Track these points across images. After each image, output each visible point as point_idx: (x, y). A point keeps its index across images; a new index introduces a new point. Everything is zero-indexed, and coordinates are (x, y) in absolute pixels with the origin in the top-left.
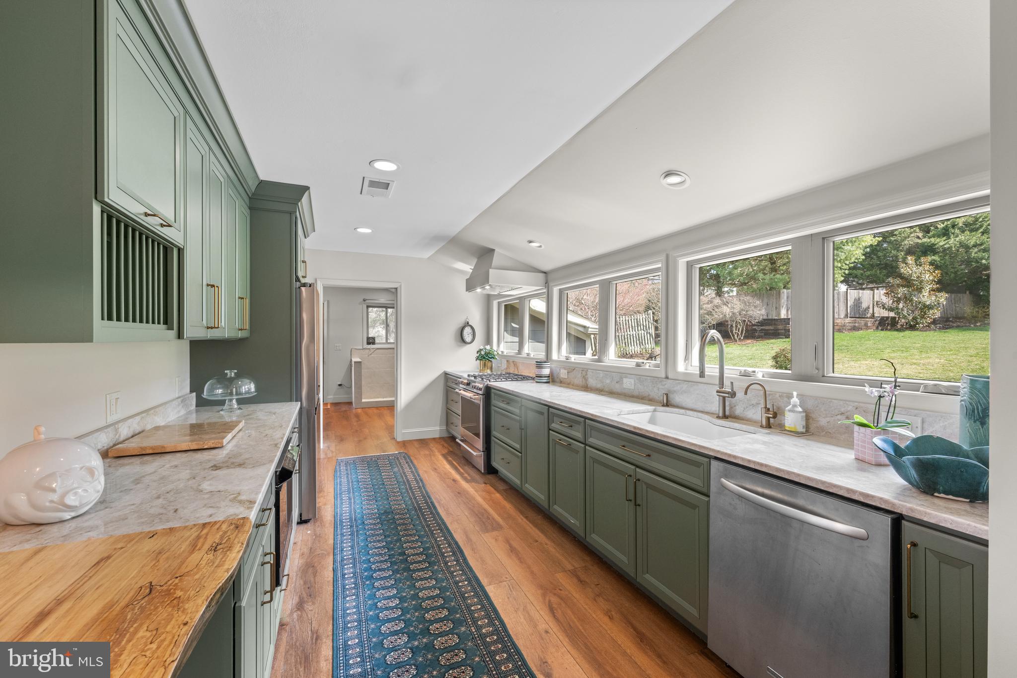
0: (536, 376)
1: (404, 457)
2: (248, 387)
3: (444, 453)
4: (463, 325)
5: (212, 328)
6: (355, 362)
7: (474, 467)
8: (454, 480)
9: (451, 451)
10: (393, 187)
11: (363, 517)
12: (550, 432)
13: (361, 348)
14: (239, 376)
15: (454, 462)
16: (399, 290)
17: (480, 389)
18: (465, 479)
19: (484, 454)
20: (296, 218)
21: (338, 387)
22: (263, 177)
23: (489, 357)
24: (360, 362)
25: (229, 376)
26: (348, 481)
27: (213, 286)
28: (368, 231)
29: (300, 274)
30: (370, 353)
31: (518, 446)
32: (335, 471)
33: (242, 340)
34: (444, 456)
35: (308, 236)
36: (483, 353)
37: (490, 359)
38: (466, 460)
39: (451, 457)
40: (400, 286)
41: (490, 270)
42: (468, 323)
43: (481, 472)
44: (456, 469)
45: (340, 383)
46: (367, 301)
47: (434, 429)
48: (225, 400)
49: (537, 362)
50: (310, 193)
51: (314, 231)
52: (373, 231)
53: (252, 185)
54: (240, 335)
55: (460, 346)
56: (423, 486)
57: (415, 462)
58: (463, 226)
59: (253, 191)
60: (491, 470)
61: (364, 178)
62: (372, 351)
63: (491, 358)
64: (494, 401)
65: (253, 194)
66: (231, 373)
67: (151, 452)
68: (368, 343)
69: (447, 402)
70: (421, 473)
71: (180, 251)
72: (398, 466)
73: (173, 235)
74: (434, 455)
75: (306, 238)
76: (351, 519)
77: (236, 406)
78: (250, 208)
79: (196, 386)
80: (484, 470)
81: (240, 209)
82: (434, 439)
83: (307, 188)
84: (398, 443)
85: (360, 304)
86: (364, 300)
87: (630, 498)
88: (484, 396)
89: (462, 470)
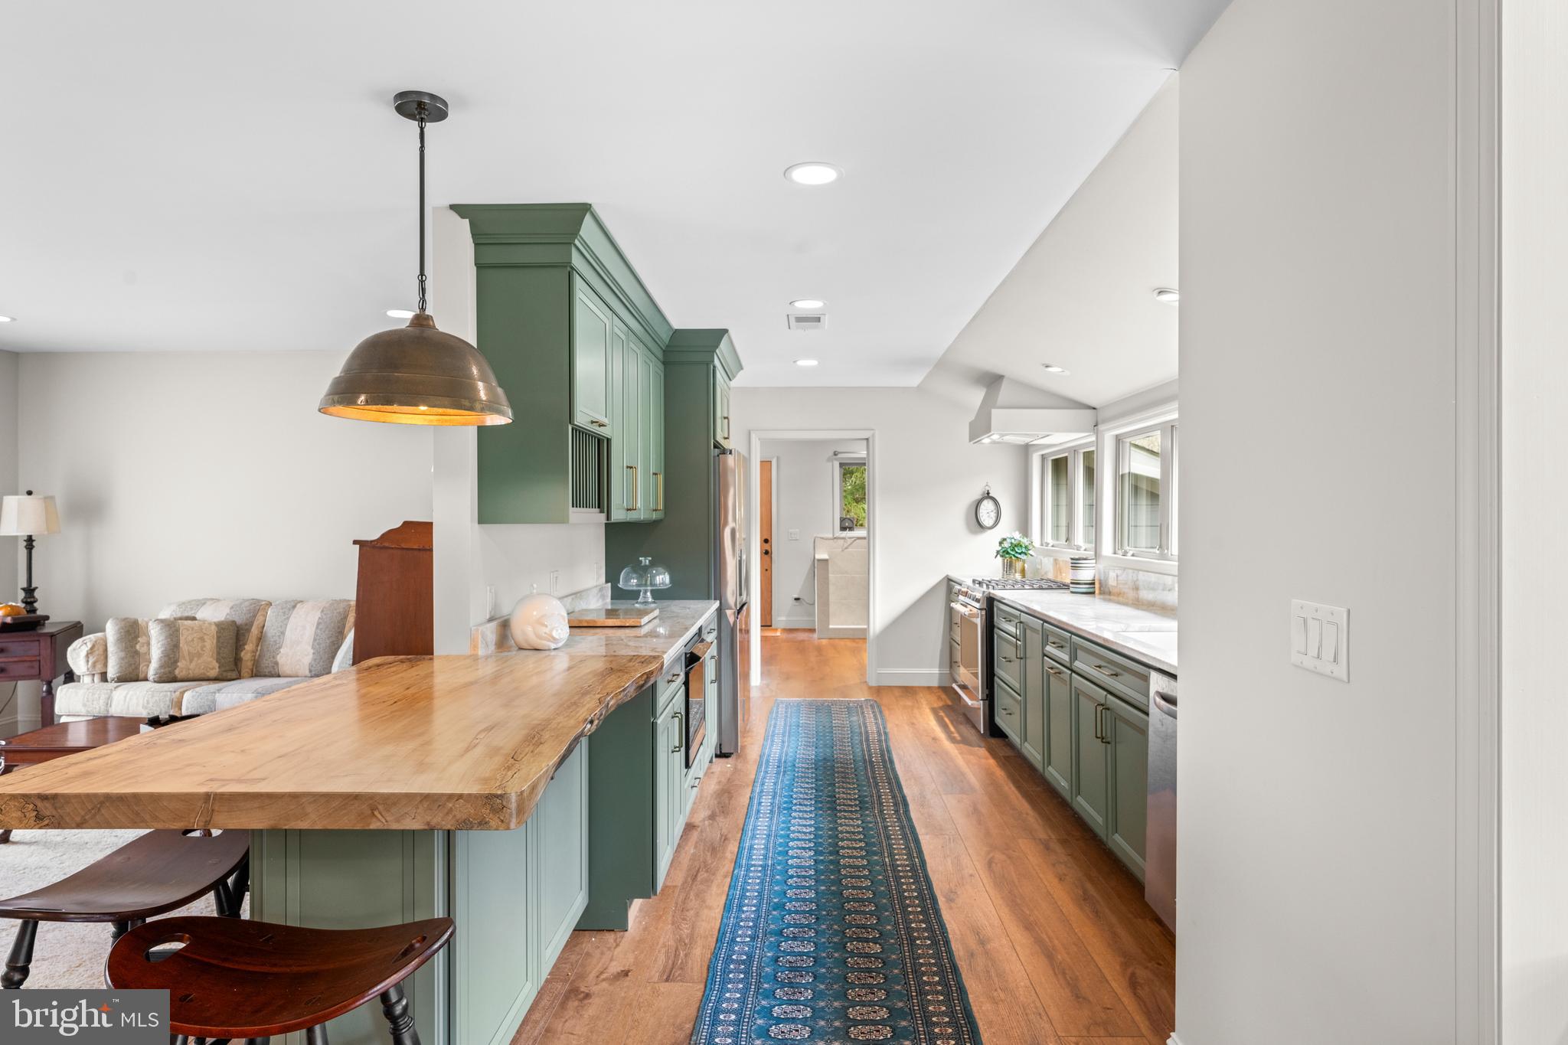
0: (1072, 583)
1: (871, 706)
2: (663, 579)
3: (935, 705)
4: (980, 498)
5: (630, 510)
6: (819, 560)
7: (974, 727)
8: (934, 739)
9: (948, 706)
10: (826, 320)
11: (795, 761)
12: (1045, 658)
13: (831, 536)
14: (653, 564)
15: (946, 720)
16: (871, 440)
17: (979, 601)
18: (953, 740)
19: (984, 705)
20: (714, 367)
21: (795, 602)
22: (677, 325)
23: (1017, 552)
24: (826, 560)
25: (643, 564)
26: (785, 724)
27: (631, 467)
28: (813, 363)
29: (719, 438)
30: (846, 545)
31: (1017, 685)
32: (771, 712)
33: (656, 522)
34: (934, 711)
35: (734, 377)
36: (1006, 545)
37: (1019, 556)
39: (944, 712)
40: (873, 435)
41: (994, 411)
42: (988, 493)
43: (979, 732)
44: (944, 726)
45: (796, 596)
46: (840, 456)
47: (928, 672)
48: (639, 591)
49: (1072, 559)
50: (730, 338)
51: (742, 369)
52: (819, 363)
53: (665, 337)
54: (654, 516)
55: (976, 535)
56: (886, 740)
57: (886, 713)
58: (946, 346)
59: (667, 343)
60: (994, 732)
61: (788, 316)
62: (849, 541)
63: (1020, 554)
64: (1000, 622)
65: (667, 346)
66: (645, 561)
67: (586, 625)
68: (843, 529)
69: (951, 629)
70: (889, 726)
71: (609, 440)
72: (858, 715)
73: (604, 432)
74: (919, 708)
75: (730, 380)
76: (780, 761)
77: (650, 600)
78: (664, 363)
79: (612, 577)
80: (984, 730)
81: (655, 368)
82: (929, 688)
83: (725, 331)
84: (870, 688)
85: (829, 460)
86: (835, 455)
87: (1099, 735)
88: (984, 612)
89: (952, 729)
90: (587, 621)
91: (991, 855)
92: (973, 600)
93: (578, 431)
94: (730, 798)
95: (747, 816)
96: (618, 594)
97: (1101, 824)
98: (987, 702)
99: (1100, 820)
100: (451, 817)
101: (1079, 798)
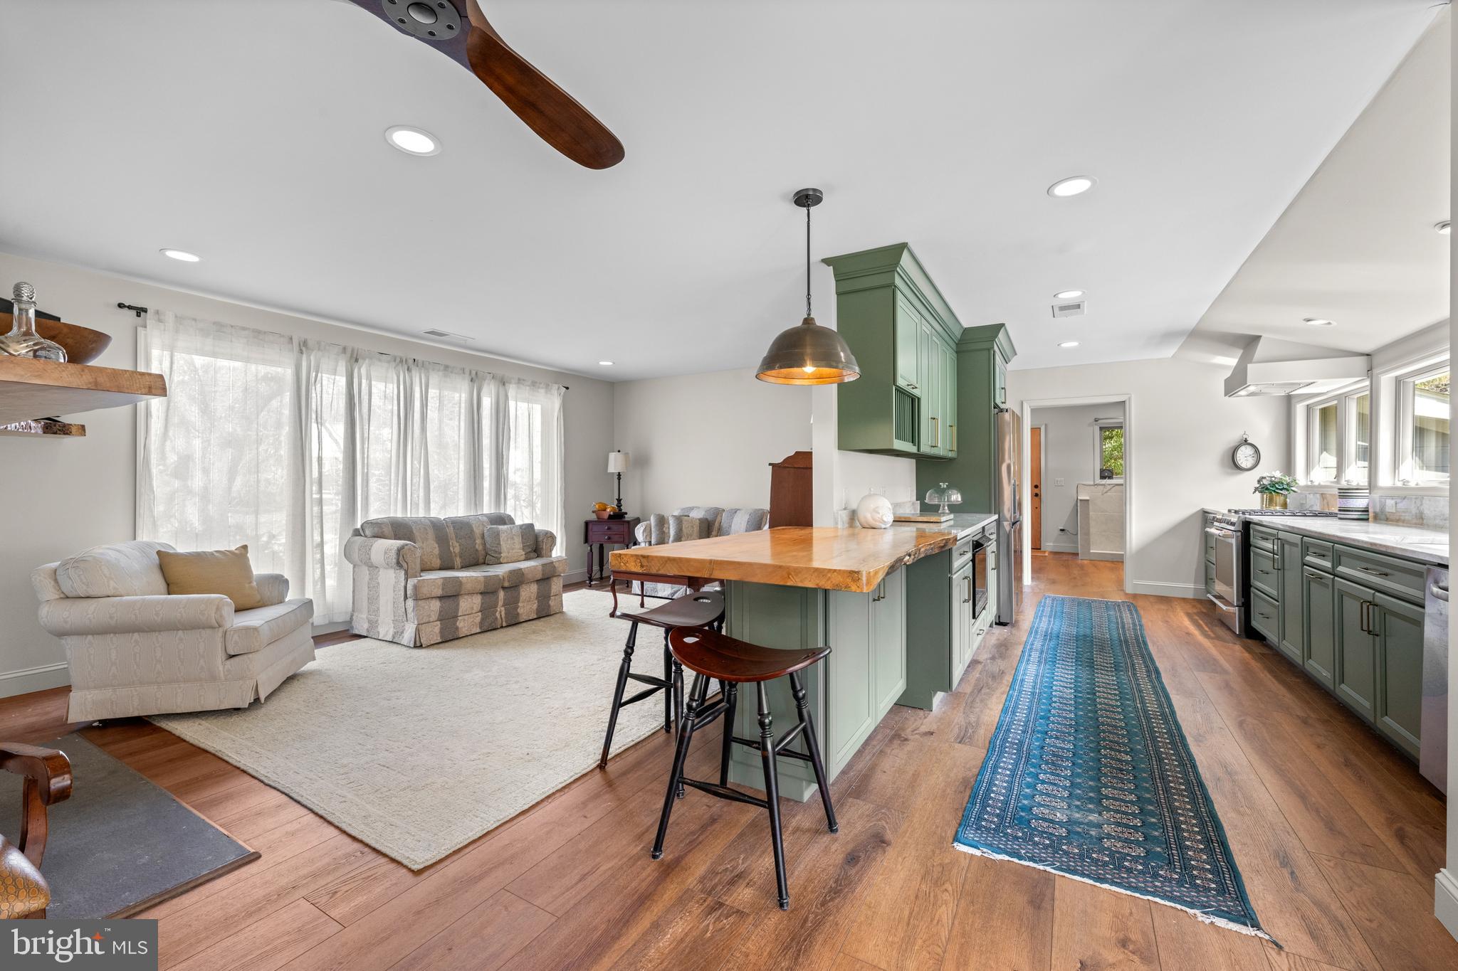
0: (1340, 510)
1: (1128, 606)
2: (956, 497)
3: (1191, 611)
4: (1237, 444)
5: (934, 447)
6: (1081, 500)
7: (1229, 629)
8: (1188, 634)
9: (1203, 612)
10: (1085, 306)
11: (1059, 634)
12: (1305, 567)
13: (1092, 483)
14: (949, 487)
15: (1201, 622)
16: (1127, 403)
17: (1233, 524)
18: (1207, 636)
19: (1239, 611)
20: (994, 352)
21: (1060, 533)
22: (966, 325)
23: (1277, 489)
24: (1088, 500)
25: (942, 487)
26: (1051, 611)
27: (934, 419)
28: (1074, 344)
29: (998, 401)
30: (1105, 490)
31: (1274, 593)
32: (1040, 602)
33: (951, 460)
34: (1188, 615)
35: (1009, 361)
36: (1265, 482)
37: (1281, 492)
38: (1222, 622)
39: (1199, 617)
40: (1130, 398)
41: (1248, 365)
42: (1246, 441)
43: (1235, 633)
44: (1199, 626)
45: (1062, 528)
46: (1100, 421)
47: (1187, 586)
48: (940, 505)
49: (1339, 489)
50: (1005, 328)
51: (1016, 354)
52: (1080, 344)
53: (958, 334)
54: (950, 455)
55: (1232, 474)
56: (1141, 630)
57: (1142, 612)
58: (1199, 317)
59: (959, 337)
60: (1250, 633)
61: (1053, 306)
62: (1109, 487)
63: (1281, 490)
64: (1255, 540)
65: (960, 340)
66: (943, 485)
67: (904, 520)
68: (1103, 477)
69: (1206, 552)
70: (1144, 621)
71: (919, 399)
72: (1115, 611)
73: (916, 392)
74: (1174, 611)
75: (1007, 363)
76: (1046, 632)
77: (947, 511)
78: (957, 352)
79: (920, 496)
80: (1240, 631)
81: (950, 356)
82: (1184, 599)
83: (1003, 325)
84: (1127, 594)
85: (1090, 425)
86: (1096, 420)
87: (1365, 627)
88: (1239, 534)
89: (1207, 629)
90: (905, 518)
91: (1243, 718)
92: (1228, 523)
93: (900, 391)
94: (1007, 649)
95: (1020, 661)
96: (926, 508)
97: (1369, 708)
98: (1243, 608)
99: (1367, 704)
100: (829, 582)
101: (1343, 686)
